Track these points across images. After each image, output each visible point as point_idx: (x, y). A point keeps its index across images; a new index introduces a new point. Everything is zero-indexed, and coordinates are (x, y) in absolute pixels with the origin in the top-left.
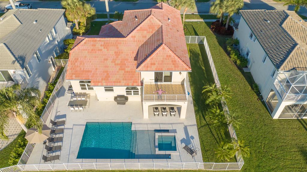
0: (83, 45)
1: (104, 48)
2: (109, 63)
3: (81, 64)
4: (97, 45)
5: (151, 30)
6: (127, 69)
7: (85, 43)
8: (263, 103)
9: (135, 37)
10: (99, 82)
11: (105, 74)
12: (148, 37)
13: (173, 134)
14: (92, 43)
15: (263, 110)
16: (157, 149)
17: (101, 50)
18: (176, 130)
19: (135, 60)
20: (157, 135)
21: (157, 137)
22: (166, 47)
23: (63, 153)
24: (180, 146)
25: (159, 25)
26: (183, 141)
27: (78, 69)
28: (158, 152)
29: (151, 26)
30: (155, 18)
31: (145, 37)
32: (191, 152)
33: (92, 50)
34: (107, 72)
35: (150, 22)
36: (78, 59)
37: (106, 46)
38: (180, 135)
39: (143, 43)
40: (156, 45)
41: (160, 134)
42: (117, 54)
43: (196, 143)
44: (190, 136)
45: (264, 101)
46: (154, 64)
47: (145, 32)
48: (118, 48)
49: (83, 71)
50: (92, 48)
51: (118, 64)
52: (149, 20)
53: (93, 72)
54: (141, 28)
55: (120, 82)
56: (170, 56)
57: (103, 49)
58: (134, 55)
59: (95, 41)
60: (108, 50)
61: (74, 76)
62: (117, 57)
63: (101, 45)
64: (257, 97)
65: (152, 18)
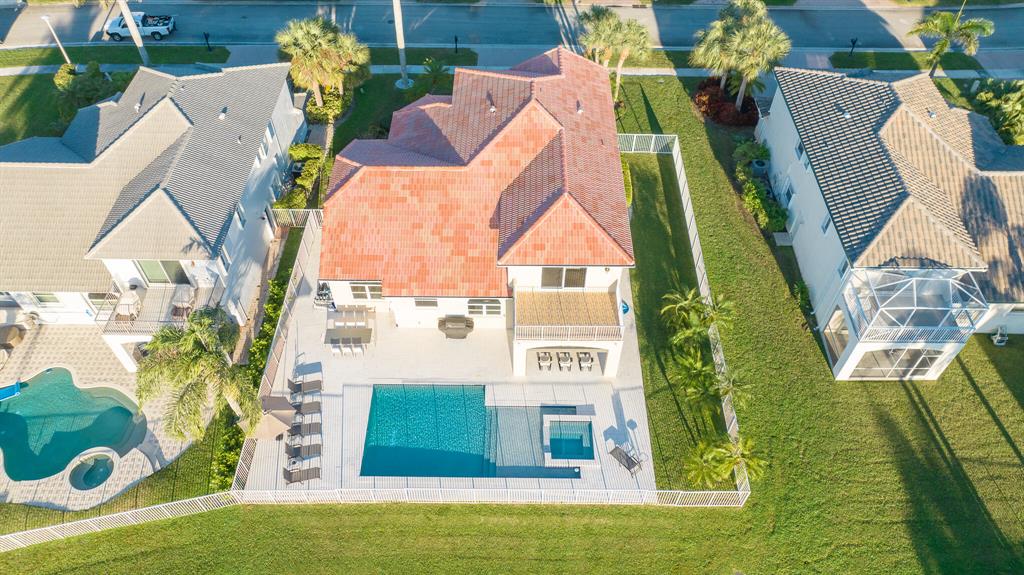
0: (356, 186)
1: (412, 194)
2: (425, 235)
3: (353, 238)
4: (393, 186)
5: (532, 144)
6: (471, 253)
7: (362, 180)
8: (818, 336)
9: (489, 163)
10: (402, 286)
11: (418, 265)
12: (525, 162)
13: (586, 418)
14: (380, 180)
15: (814, 355)
16: (548, 455)
17: (404, 200)
18: (592, 406)
19: (492, 227)
20: (548, 419)
21: (547, 425)
22: (572, 202)
23: (327, 461)
24: (602, 446)
25: (553, 130)
26: (609, 433)
27: (348, 251)
28: (550, 462)
29: (532, 134)
30: (542, 110)
31: (517, 163)
32: (630, 463)
33: (381, 200)
34: (421, 258)
35: (531, 120)
36: (345, 225)
37: (416, 188)
38: (604, 420)
39: (511, 181)
40: (546, 193)
41: (555, 418)
42: (446, 210)
43: (641, 441)
44: (627, 420)
45: (818, 330)
46: (542, 247)
47: (517, 150)
48: (446, 195)
49: (362, 257)
50: (381, 193)
51: (448, 239)
52: (527, 115)
53: (386, 259)
54: (505, 137)
55: (454, 287)
56: (582, 226)
57: (409, 198)
58: (490, 213)
59: (388, 174)
60: (421, 201)
61: (339, 270)
62: (446, 220)
63: (404, 187)
64: (802, 319)
65: (536, 109)
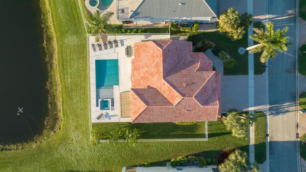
0: (157, 48)
2: (146, 69)
3: (144, 50)
4: (157, 59)
5: (170, 97)
6: (141, 81)
7: (159, 50)
8: (137, 166)
9: (164, 85)
10: (133, 64)
11: (138, 68)
13: (110, 108)
14: (159, 55)
16: (101, 100)
17: (154, 62)
18: (114, 110)
19: (148, 86)
21: (108, 100)
22: (145, 108)
23: (98, 52)
24: (104, 112)
25: (174, 103)
26: (107, 113)
27: (141, 49)
29: (173, 97)
31: (164, 93)
33: (154, 56)
34: (140, 68)
35: (177, 97)
36: (147, 47)
37: (157, 65)
38: (111, 112)
39: (159, 91)
41: (110, 102)
42: (152, 74)
46: (134, 100)
47: (168, 93)
48: (156, 74)
49: (139, 53)
51: (144, 75)
53: (139, 59)
54: (171, 89)
55: (134, 77)
56: (140, 110)
58: (151, 86)
59: (161, 57)
60: (154, 67)
61: (136, 48)
62: (149, 74)
63: (157, 62)
64: (141, 163)
65: (180, 98)
